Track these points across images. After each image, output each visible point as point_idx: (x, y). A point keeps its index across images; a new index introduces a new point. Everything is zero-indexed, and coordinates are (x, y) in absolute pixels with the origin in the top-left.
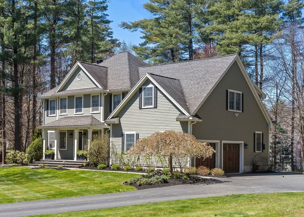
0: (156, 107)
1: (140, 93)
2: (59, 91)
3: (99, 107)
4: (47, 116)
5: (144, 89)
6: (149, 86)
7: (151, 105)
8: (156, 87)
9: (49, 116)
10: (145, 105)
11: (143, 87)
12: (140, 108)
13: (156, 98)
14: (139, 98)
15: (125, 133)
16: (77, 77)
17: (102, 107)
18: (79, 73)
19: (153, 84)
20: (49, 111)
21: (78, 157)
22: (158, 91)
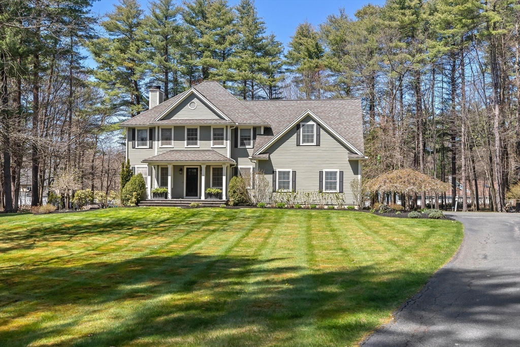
0: (318, 145)
1: (297, 130)
2: (161, 120)
3: (225, 141)
4: (134, 147)
5: (303, 125)
6: (309, 123)
7: (312, 141)
8: (319, 125)
9: (136, 147)
10: (304, 141)
11: (301, 124)
12: (298, 145)
13: (318, 135)
14: (296, 134)
15: (277, 171)
16: (189, 105)
17: (228, 142)
18: (193, 101)
19: (314, 121)
20: (136, 142)
21: (208, 195)
22: (321, 129)
